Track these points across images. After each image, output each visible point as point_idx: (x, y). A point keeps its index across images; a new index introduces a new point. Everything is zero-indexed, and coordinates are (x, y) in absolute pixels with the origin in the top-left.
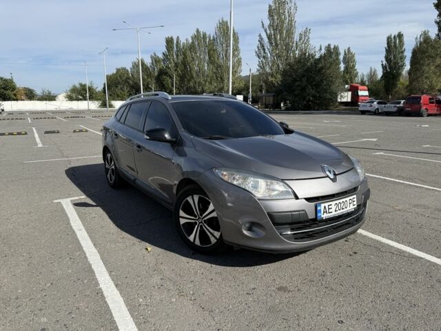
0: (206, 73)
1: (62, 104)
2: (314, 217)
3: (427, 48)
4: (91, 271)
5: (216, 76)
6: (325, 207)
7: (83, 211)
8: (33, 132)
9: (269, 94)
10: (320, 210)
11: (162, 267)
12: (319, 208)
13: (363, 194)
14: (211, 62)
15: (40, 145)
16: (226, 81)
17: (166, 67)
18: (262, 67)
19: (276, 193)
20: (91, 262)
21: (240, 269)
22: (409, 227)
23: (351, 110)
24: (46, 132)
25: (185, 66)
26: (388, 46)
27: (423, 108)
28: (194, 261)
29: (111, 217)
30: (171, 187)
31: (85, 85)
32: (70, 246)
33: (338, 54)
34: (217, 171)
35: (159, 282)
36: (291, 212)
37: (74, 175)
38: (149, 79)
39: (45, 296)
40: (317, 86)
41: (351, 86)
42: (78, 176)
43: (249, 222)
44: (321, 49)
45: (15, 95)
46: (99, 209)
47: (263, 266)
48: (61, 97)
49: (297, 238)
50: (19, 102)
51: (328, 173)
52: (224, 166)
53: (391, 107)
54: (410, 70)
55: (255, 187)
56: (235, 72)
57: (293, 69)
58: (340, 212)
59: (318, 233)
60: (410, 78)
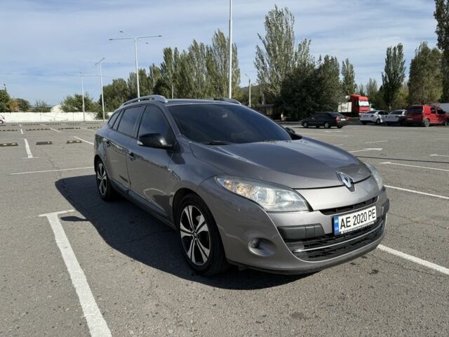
0: (205, 85)
1: (57, 115)
2: (330, 231)
3: (426, 59)
4: (74, 296)
5: (215, 87)
6: (343, 220)
7: (71, 226)
8: (25, 144)
9: (268, 105)
10: (338, 224)
11: (157, 291)
12: (336, 222)
13: (382, 205)
14: (210, 73)
15: (30, 156)
16: (225, 92)
17: (165, 78)
18: (261, 78)
19: (286, 204)
20: (75, 286)
21: (247, 292)
22: (430, 241)
23: (353, 120)
24: (38, 144)
25: (183, 77)
26: (388, 58)
27: (425, 118)
28: (195, 283)
29: (101, 233)
30: (166, 198)
31: (81, 96)
32: (53, 267)
33: (337, 65)
34: (218, 179)
35: (154, 309)
36: (304, 226)
37: (64, 188)
38: (147, 90)
39: (18, 328)
40: (318, 96)
41: (351, 96)
42: (68, 188)
43: (257, 238)
44: (320, 59)
45: (8, 106)
46: (88, 223)
47: (274, 288)
48: (56, 109)
49: (312, 256)
50: (13, 113)
51: (345, 181)
52: (227, 174)
53: (392, 117)
54: (410, 80)
55: (263, 197)
56: (234, 83)
57: (292, 80)
58: (359, 226)
59: (335, 250)
60: (409, 89)
